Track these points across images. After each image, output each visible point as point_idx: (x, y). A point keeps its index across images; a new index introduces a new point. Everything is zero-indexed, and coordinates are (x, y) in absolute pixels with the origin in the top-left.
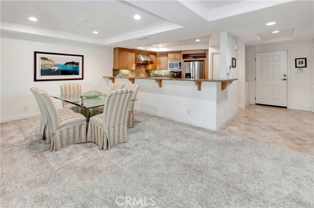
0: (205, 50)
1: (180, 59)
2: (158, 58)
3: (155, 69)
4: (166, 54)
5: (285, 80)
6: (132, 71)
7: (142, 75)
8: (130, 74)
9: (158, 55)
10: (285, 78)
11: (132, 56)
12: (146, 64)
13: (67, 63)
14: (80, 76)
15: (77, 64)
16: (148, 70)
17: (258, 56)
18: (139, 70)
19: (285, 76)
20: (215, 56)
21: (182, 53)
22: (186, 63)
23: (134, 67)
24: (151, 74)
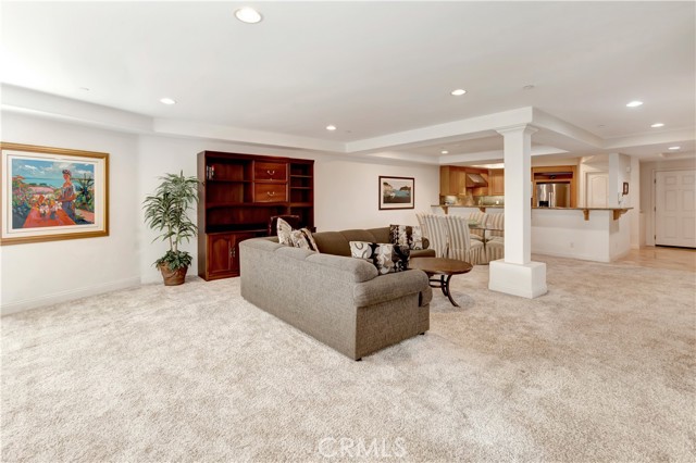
0: (571, 167)
2: (490, 178)
3: (486, 194)
6: (459, 198)
7: (469, 204)
8: (456, 202)
9: (490, 173)
11: (462, 176)
12: (477, 186)
13: (402, 189)
14: (410, 205)
15: (409, 189)
16: (477, 197)
17: (660, 177)
20: (590, 177)
21: (534, 171)
23: (463, 192)
24: (480, 201)
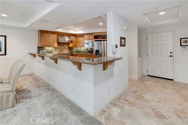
1: (92, 39)
2: (78, 39)
3: (76, 47)
4: (82, 35)
5: (171, 56)
6: (56, 48)
7: (66, 51)
8: (54, 50)
9: (78, 36)
10: (172, 54)
12: (69, 43)
16: (70, 47)
17: (149, 37)
18: (62, 47)
19: (171, 53)
21: (94, 35)
22: (96, 42)
23: (56, 45)
24: (74, 50)
